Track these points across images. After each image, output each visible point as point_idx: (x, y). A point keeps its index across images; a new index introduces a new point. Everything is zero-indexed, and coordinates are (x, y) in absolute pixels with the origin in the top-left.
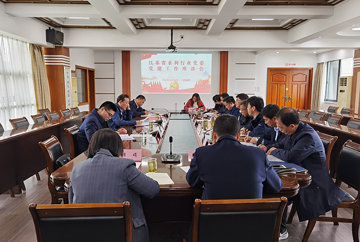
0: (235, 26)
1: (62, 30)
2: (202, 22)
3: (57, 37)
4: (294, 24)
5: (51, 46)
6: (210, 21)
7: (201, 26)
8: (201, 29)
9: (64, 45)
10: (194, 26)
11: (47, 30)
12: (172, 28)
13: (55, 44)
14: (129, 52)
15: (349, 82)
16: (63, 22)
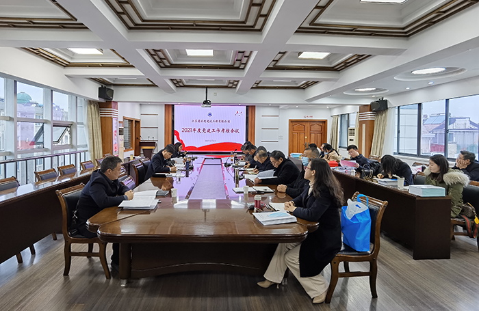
0: (260, 85)
1: (112, 88)
2: (232, 82)
3: (108, 93)
4: (308, 85)
5: (102, 100)
6: (238, 81)
7: (230, 85)
8: (231, 87)
9: (113, 100)
10: (225, 85)
11: (99, 88)
12: (207, 87)
13: (105, 99)
15: (356, 132)
16: (114, 81)
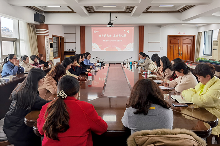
0: (149, 10)
1: (44, 14)
2: (129, 8)
3: (41, 18)
4: (185, 9)
5: (37, 23)
6: (133, 7)
7: (128, 11)
9: (45, 23)
10: (124, 10)
11: (34, 14)
12: (110, 12)
13: (40, 22)
14: (85, 26)
15: (219, 44)
16: (45, 9)
